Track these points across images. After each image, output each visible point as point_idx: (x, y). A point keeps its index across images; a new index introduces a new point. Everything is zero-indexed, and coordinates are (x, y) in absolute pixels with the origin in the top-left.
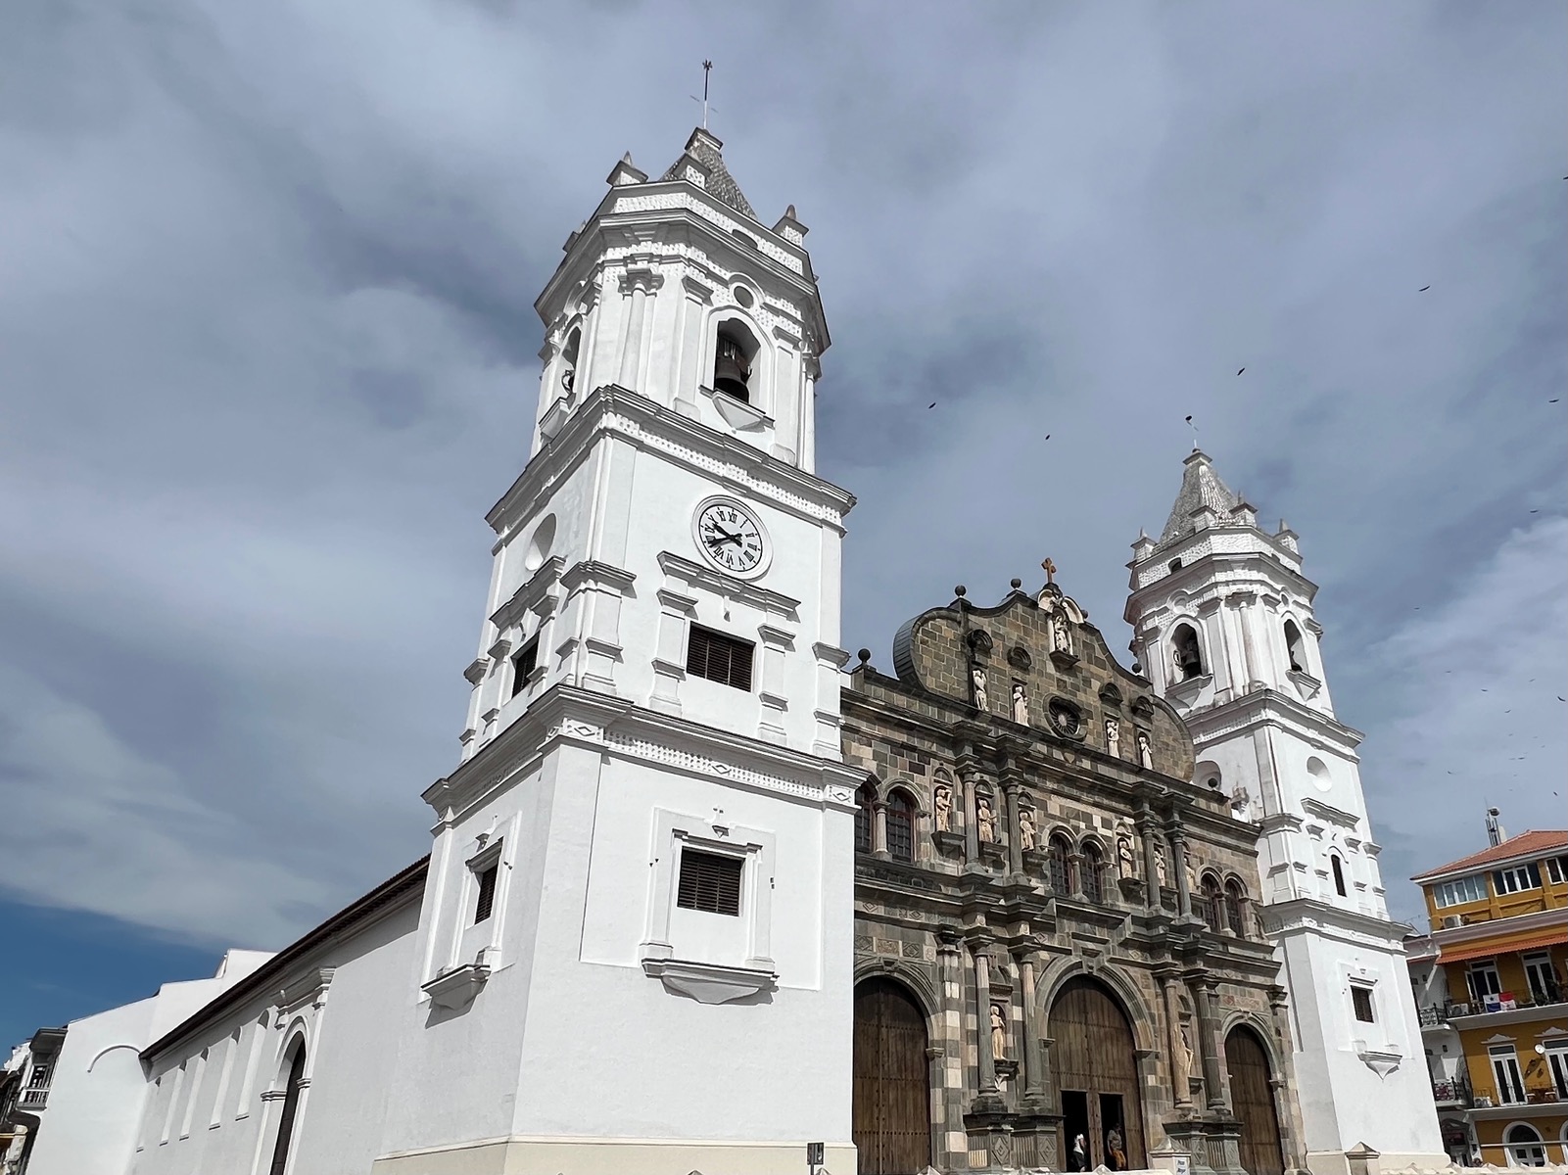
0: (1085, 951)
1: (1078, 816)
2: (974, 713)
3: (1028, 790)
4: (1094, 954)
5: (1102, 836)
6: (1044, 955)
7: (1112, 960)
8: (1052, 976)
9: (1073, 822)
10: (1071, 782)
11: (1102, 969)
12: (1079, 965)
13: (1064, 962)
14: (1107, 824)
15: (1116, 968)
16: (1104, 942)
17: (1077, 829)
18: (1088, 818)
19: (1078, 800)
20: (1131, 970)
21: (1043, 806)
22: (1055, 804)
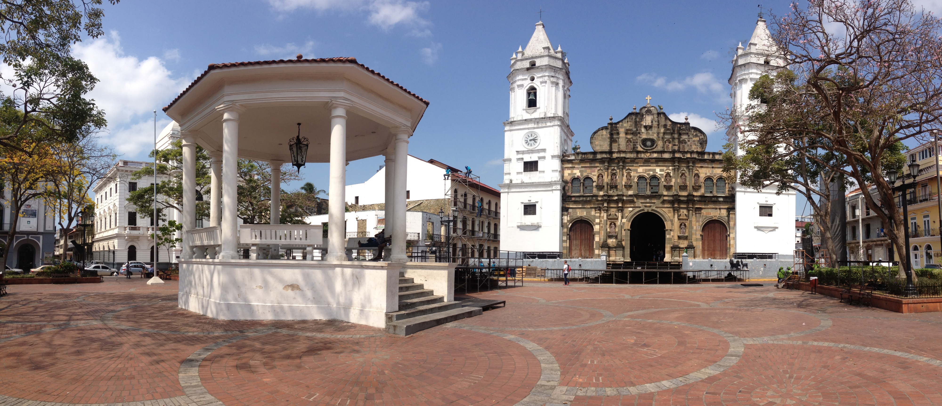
0: (646, 206)
1: (650, 170)
2: (611, 152)
3: (630, 168)
4: (650, 206)
5: (659, 174)
6: (631, 209)
7: (657, 207)
8: (632, 213)
9: (647, 172)
10: (647, 162)
11: (653, 210)
12: (643, 210)
13: (638, 209)
14: (661, 170)
15: (658, 210)
16: (654, 203)
17: (648, 174)
18: (654, 171)
19: (650, 166)
20: (664, 209)
21: (636, 171)
22: (641, 170)
